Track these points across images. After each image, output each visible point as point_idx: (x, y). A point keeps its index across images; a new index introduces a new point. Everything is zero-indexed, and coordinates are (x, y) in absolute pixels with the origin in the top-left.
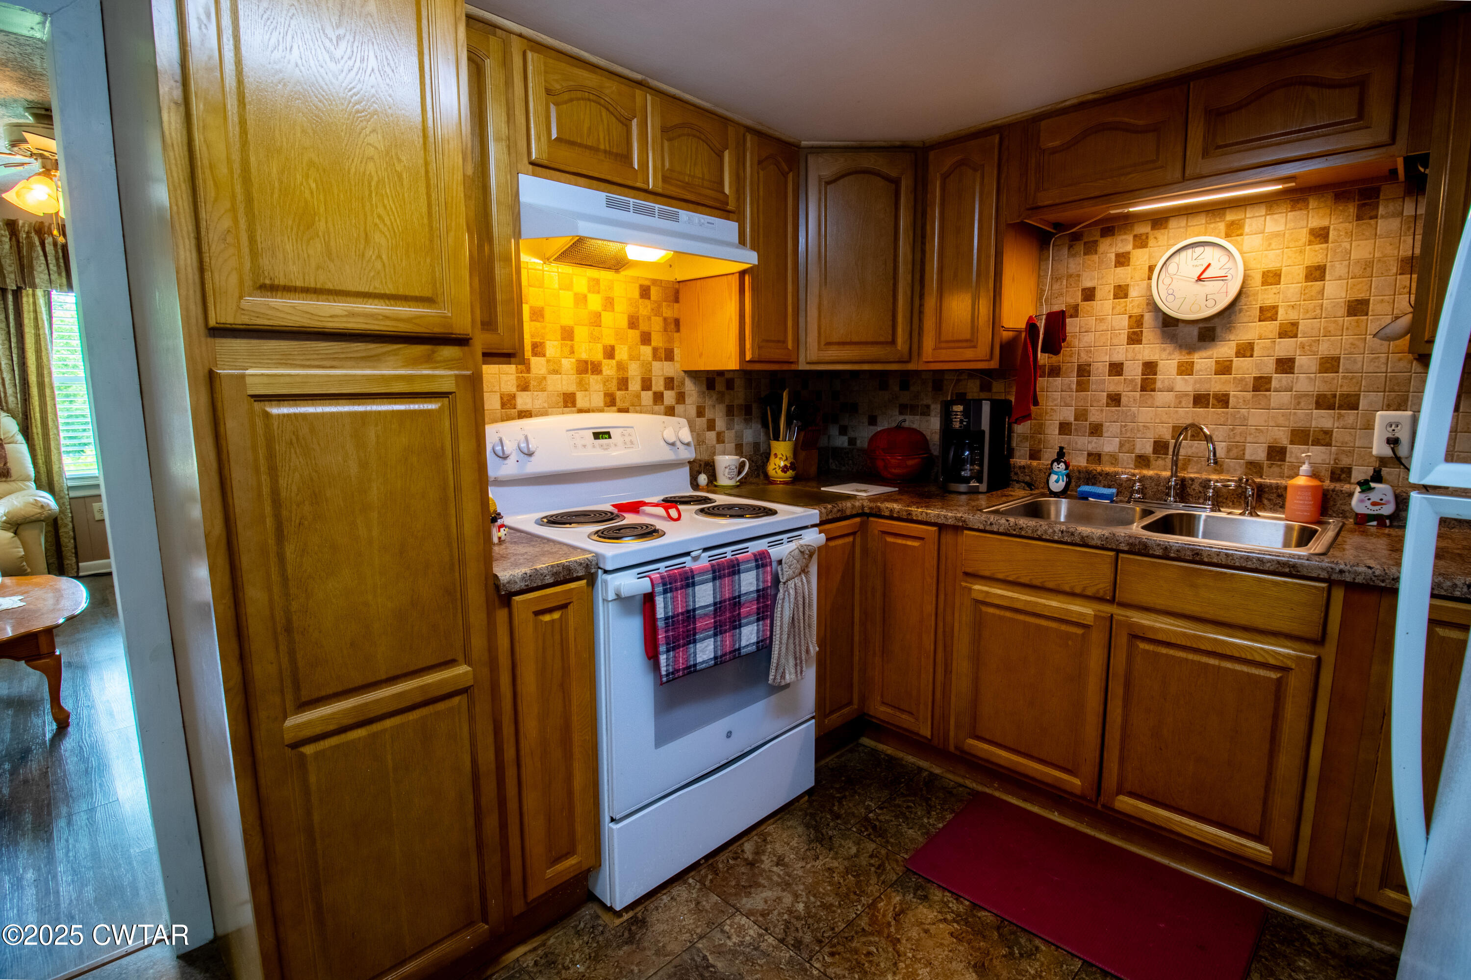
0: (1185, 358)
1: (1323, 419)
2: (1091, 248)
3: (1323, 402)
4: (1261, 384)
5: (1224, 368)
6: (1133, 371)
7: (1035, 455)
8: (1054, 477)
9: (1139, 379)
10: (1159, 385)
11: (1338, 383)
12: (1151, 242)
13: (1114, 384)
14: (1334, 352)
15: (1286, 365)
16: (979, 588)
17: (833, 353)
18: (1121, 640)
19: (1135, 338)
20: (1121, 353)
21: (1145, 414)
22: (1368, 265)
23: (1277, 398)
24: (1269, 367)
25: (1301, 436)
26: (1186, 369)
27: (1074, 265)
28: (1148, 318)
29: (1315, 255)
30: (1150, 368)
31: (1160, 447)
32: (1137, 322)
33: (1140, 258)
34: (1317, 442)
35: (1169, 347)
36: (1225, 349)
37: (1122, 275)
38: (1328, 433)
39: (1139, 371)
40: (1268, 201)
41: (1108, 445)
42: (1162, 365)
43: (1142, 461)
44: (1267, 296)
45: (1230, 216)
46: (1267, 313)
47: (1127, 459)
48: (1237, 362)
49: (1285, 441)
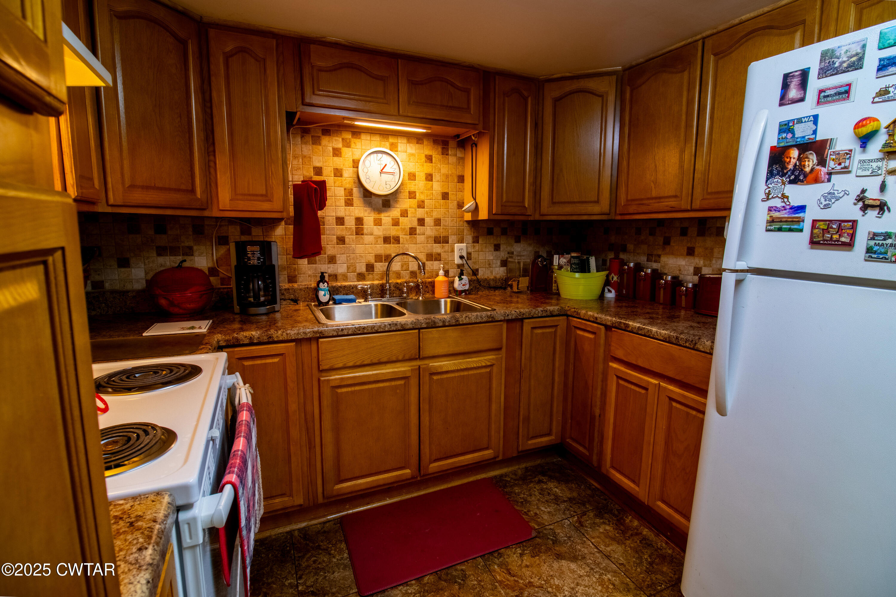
0: (377, 216)
1: (437, 248)
2: (316, 141)
3: (437, 240)
4: (412, 231)
5: (396, 223)
6: (350, 223)
7: (292, 279)
8: (321, 293)
9: (354, 227)
10: (365, 231)
11: (441, 231)
12: (353, 145)
13: (340, 231)
14: (439, 216)
15: (421, 222)
19: (349, 203)
20: (342, 211)
21: (359, 249)
22: (447, 176)
23: (420, 238)
24: (415, 223)
25: (431, 257)
26: (378, 222)
27: (307, 149)
28: (356, 191)
29: (428, 168)
30: (359, 221)
31: (370, 267)
32: (350, 193)
33: (348, 154)
34: (436, 260)
35: (368, 210)
36: (395, 212)
37: (337, 162)
38: (439, 255)
39: (353, 222)
41: (341, 268)
42: (365, 219)
43: (361, 277)
44: (411, 186)
45: (392, 140)
46: (412, 195)
47: (352, 275)
48: (402, 219)
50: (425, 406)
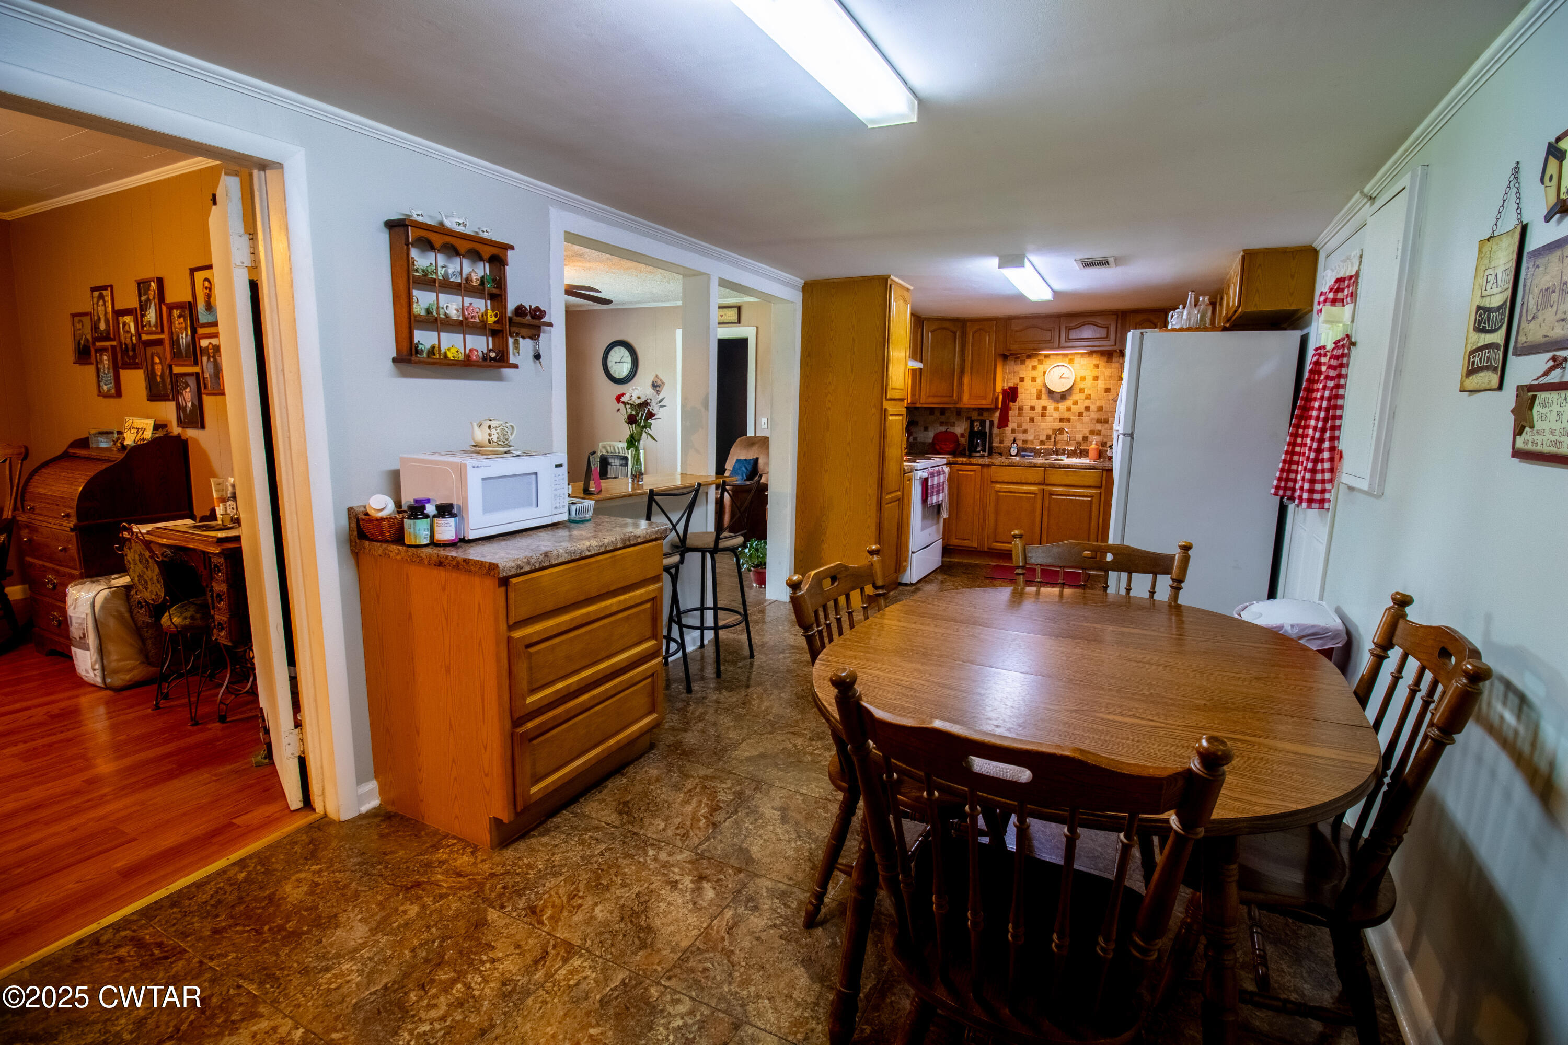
0: (1056, 405)
1: (1099, 427)
2: (1023, 362)
3: (1099, 421)
4: (1080, 415)
5: (1069, 409)
6: (1039, 409)
7: (1001, 442)
8: (1012, 449)
9: (1040, 412)
10: (1047, 415)
11: (1102, 415)
12: (1044, 363)
13: (1032, 414)
14: (1101, 405)
15: (1087, 408)
16: (998, 486)
17: (931, 400)
18: (1047, 496)
19: (1039, 397)
20: (1034, 402)
21: (1043, 425)
22: (1110, 377)
23: (1085, 419)
24: (1083, 409)
25: (1093, 432)
26: (1056, 409)
27: (1017, 368)
28: (1043, 390)
29: (1095, 372)
30: (1044, 408)
31: (1048, 437)
32: (1040, 391)
33: (1041, 368)
34: (1097, 434)
35: (1051, 401)
36: (1069, 403)
37: (1034, 374)
38: (1100, 431)
39: (1041, 409)
40: (1082, 354)
41: (1030, 437)
42: (1048, 408)
43: (1042, 443)
44: (1081, 385)
45: (1070, 357)
46: (1082, 391)
47: (1037, 442)
48: (1073, 407)
49: (1088, 434)
50: (1046, 512)
